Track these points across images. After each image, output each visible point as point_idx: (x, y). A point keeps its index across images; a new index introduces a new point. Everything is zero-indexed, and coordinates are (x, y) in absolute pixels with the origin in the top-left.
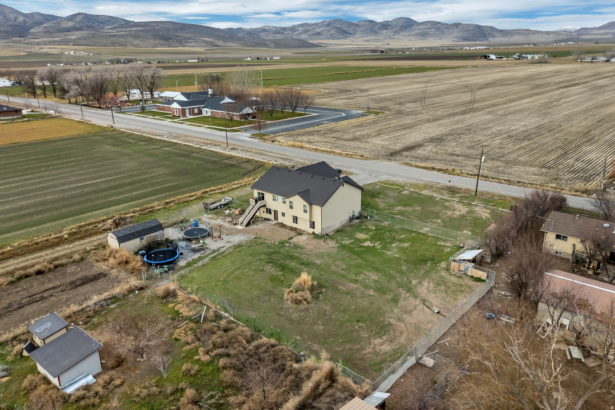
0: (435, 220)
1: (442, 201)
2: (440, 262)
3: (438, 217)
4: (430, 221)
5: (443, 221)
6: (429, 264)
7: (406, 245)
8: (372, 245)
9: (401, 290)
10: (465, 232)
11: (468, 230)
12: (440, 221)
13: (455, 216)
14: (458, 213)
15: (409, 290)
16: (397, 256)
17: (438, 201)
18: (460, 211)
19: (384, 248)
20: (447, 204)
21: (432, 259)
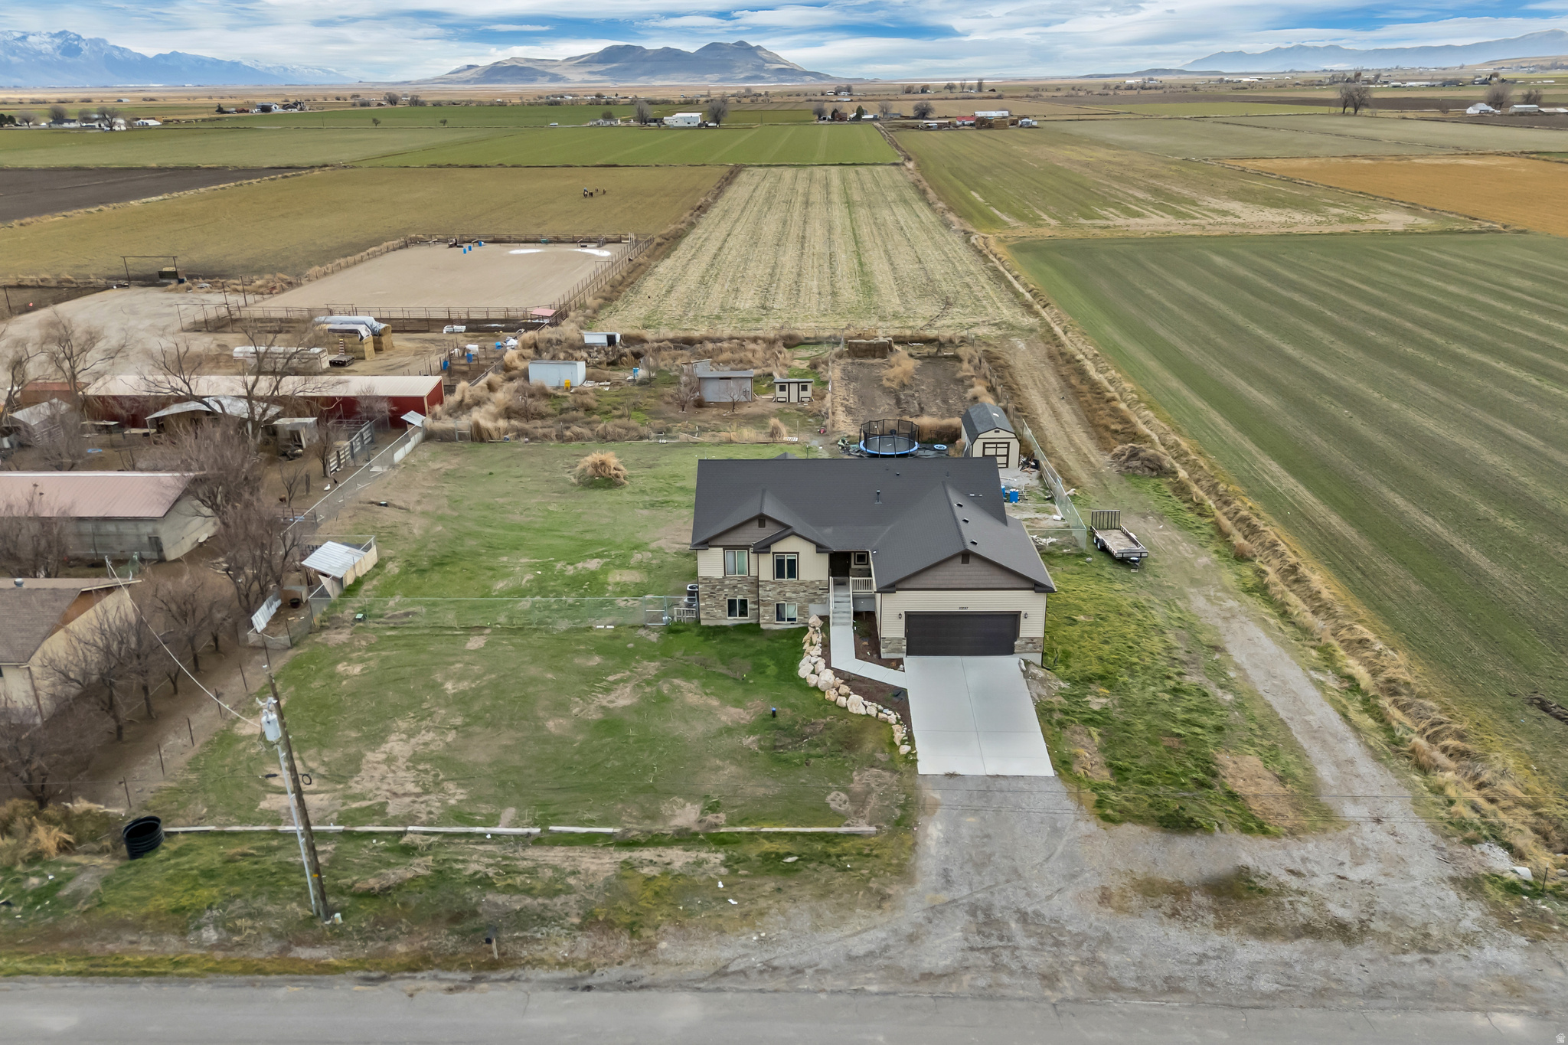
0: (464, 685)
1: (485, 809)
2: (405, 572)
3: (462, 700)
4: (478, 677)
5: (435, 687)
6: (425, 564)
7: (500, 585)
8: (580, 565)
9: (456, 514)
10: (357, 669)
11: (347, 677)
12: (449, 686)
13: (403, 725)
14: (396, 745)
15: (441, 518)
16: (505, 559)
17: (503, 804)
18: (390, 760)
19: (546, 567)
20: (456, 795)
21: (422, 572)
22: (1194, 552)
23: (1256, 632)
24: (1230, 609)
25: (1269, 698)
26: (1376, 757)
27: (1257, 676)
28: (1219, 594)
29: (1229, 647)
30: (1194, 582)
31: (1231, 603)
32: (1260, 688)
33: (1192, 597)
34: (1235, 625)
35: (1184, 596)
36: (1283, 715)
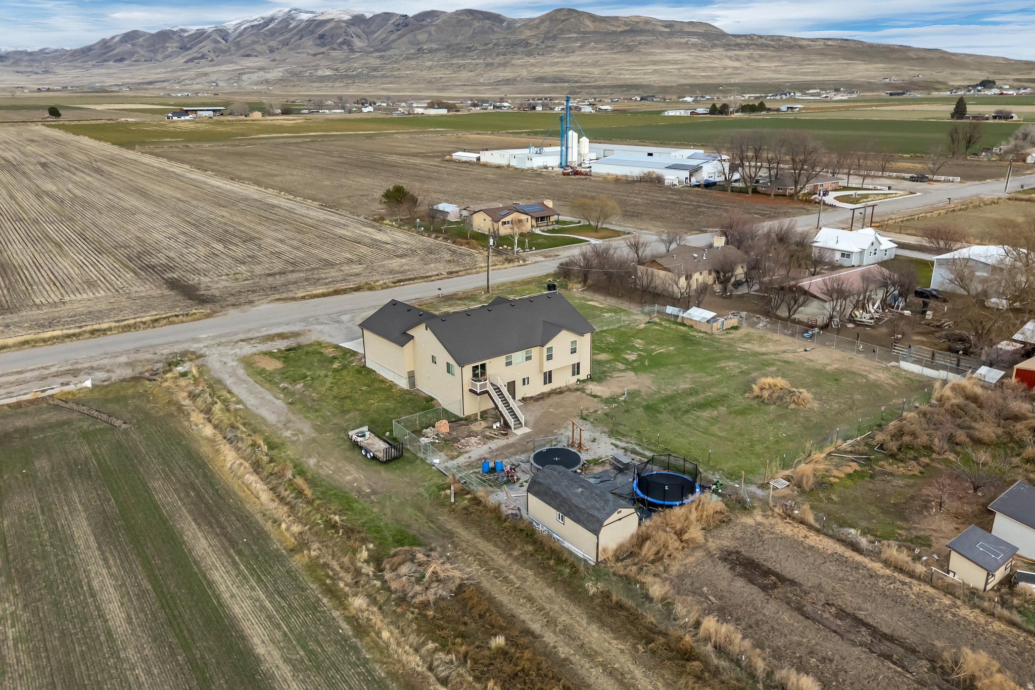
2: (691, 334)
6: (695, 339)
7: (639, 341)
8: (634, 355)
22: (321, 467)
23: (271, 418)
24: (288, 429)
25: (263, 390)
26: (219, 381)
27: (269, 397)
28: (296, 438)
29: (284, 405)
30: (314, 440)
31: (288, 433)
32: (267, 392)
33: (313, 431)
34: (283, 418)
35: (318, 429)
36: (257, 385)
